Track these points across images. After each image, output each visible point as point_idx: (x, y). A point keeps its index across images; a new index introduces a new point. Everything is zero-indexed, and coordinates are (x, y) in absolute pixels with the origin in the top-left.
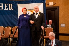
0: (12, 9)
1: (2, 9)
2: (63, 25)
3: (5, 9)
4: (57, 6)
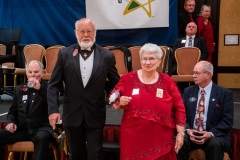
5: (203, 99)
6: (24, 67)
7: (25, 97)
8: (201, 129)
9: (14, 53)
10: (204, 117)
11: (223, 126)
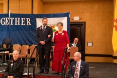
0: (30, 24)
1: (19, 24)
2: (90, 44)
3: (22, 24)
4: (83, 21)
5: (78, 66)
7: (12, 65)
9: (9, 48)
10: (78, 73)
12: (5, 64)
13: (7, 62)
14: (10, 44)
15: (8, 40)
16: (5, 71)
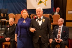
5: (60, 30)
6: (8, 20)
8: (59, 39)
11: (65, 38)
12: (3, 29)
13: (5, 27)
14: (6, 13)
15: (5, 10)
16: (3, 34)
